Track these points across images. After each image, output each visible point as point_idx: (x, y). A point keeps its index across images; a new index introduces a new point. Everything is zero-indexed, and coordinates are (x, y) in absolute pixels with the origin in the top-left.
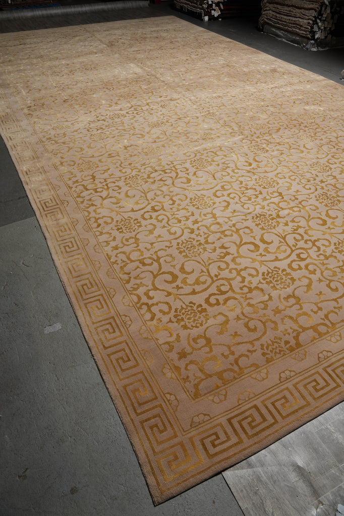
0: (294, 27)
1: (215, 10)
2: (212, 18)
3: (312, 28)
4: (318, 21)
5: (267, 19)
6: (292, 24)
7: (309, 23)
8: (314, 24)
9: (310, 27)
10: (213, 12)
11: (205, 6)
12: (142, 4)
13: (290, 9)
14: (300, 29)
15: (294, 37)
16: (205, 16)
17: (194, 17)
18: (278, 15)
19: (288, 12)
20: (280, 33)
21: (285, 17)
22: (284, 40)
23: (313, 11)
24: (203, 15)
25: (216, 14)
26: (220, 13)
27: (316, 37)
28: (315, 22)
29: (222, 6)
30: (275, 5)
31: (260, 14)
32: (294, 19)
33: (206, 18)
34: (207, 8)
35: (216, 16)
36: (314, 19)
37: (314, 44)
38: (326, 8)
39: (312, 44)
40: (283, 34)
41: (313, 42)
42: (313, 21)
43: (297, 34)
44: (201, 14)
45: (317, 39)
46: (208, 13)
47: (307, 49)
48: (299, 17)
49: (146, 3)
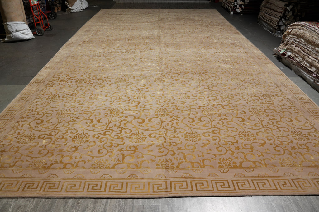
0: (271, 22)
1: (238, 9)
2: (235, 13)
3: (278, 23)
4: (283, 19)
5: (261, 16)
6: (270, 19)
7: (277, 20)
8: (280, 21)
9: (278, 22)
10: (237, 9)
11: (232, 6)
12: (206, 2)
13: (271, 11)
14: (273, 23)
15: (270, 28)
16: (231, 11)
17: (225, 11)
18: (266, 14)
19: (270, 13)
20: (265, 25)
21: (268, 16)
22: (267, 29)
23: (280, 13)
24: (230, 11)
25: (238, 11)
26: (241, 11)
27: (281, 29)
28: (280, 20)
29: (243, 7)
30: (266, 9)
31: (259, 13)
32: (271, 17)
33: (232, 13)
34: (233, 7)
35: (238, 12)
36: (280, 18)
37: (280, 33)
38: (289, 13)
39: (278, 33)
40: (267, 26)
41: (279, 32)
42: (279, 19)
43: (271, 26)
44: (230, 10)
45: (282, 30)
46: (234, 10)
47: (275, 35)
48: (274, 16)
49: (208, 2)
